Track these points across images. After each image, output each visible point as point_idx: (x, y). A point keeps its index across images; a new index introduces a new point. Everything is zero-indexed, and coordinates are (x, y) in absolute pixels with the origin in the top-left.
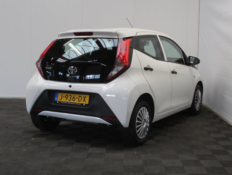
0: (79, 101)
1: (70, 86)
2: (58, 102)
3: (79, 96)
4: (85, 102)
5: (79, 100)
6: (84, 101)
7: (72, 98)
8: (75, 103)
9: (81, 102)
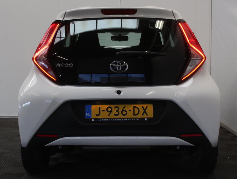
0: (134, 115)
1: (119, 92)
2: (93, 120)
3: (134, 107)
4: (147, 115)
5: (136, 113)
6: (145, 113)
7: (120, 111)
8: (127, 119)
9: (140, 116)
